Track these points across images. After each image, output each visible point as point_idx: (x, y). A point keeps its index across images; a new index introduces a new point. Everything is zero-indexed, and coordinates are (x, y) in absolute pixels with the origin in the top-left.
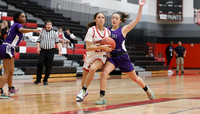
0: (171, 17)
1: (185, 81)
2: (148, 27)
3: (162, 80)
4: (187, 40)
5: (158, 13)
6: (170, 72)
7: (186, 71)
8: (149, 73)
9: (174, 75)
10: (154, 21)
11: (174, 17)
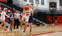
0: (53, 9)
1: (58, 27)
2: (47, 12)
3: (51, 27)
4: (58, 15)
5: (50, 7)
6: (53, 24)
7: (58, 24)
8: (47, 25)
9: (54, 25)
10: (49, 10)
11: (54, 9)
